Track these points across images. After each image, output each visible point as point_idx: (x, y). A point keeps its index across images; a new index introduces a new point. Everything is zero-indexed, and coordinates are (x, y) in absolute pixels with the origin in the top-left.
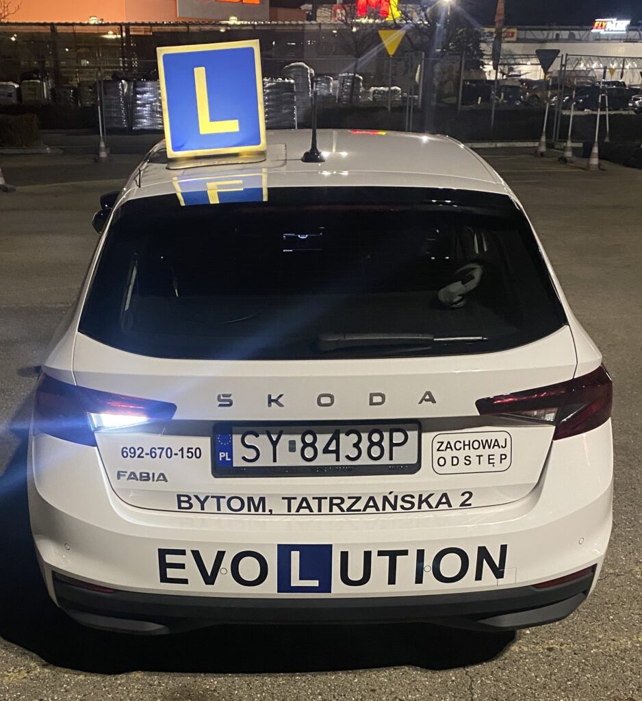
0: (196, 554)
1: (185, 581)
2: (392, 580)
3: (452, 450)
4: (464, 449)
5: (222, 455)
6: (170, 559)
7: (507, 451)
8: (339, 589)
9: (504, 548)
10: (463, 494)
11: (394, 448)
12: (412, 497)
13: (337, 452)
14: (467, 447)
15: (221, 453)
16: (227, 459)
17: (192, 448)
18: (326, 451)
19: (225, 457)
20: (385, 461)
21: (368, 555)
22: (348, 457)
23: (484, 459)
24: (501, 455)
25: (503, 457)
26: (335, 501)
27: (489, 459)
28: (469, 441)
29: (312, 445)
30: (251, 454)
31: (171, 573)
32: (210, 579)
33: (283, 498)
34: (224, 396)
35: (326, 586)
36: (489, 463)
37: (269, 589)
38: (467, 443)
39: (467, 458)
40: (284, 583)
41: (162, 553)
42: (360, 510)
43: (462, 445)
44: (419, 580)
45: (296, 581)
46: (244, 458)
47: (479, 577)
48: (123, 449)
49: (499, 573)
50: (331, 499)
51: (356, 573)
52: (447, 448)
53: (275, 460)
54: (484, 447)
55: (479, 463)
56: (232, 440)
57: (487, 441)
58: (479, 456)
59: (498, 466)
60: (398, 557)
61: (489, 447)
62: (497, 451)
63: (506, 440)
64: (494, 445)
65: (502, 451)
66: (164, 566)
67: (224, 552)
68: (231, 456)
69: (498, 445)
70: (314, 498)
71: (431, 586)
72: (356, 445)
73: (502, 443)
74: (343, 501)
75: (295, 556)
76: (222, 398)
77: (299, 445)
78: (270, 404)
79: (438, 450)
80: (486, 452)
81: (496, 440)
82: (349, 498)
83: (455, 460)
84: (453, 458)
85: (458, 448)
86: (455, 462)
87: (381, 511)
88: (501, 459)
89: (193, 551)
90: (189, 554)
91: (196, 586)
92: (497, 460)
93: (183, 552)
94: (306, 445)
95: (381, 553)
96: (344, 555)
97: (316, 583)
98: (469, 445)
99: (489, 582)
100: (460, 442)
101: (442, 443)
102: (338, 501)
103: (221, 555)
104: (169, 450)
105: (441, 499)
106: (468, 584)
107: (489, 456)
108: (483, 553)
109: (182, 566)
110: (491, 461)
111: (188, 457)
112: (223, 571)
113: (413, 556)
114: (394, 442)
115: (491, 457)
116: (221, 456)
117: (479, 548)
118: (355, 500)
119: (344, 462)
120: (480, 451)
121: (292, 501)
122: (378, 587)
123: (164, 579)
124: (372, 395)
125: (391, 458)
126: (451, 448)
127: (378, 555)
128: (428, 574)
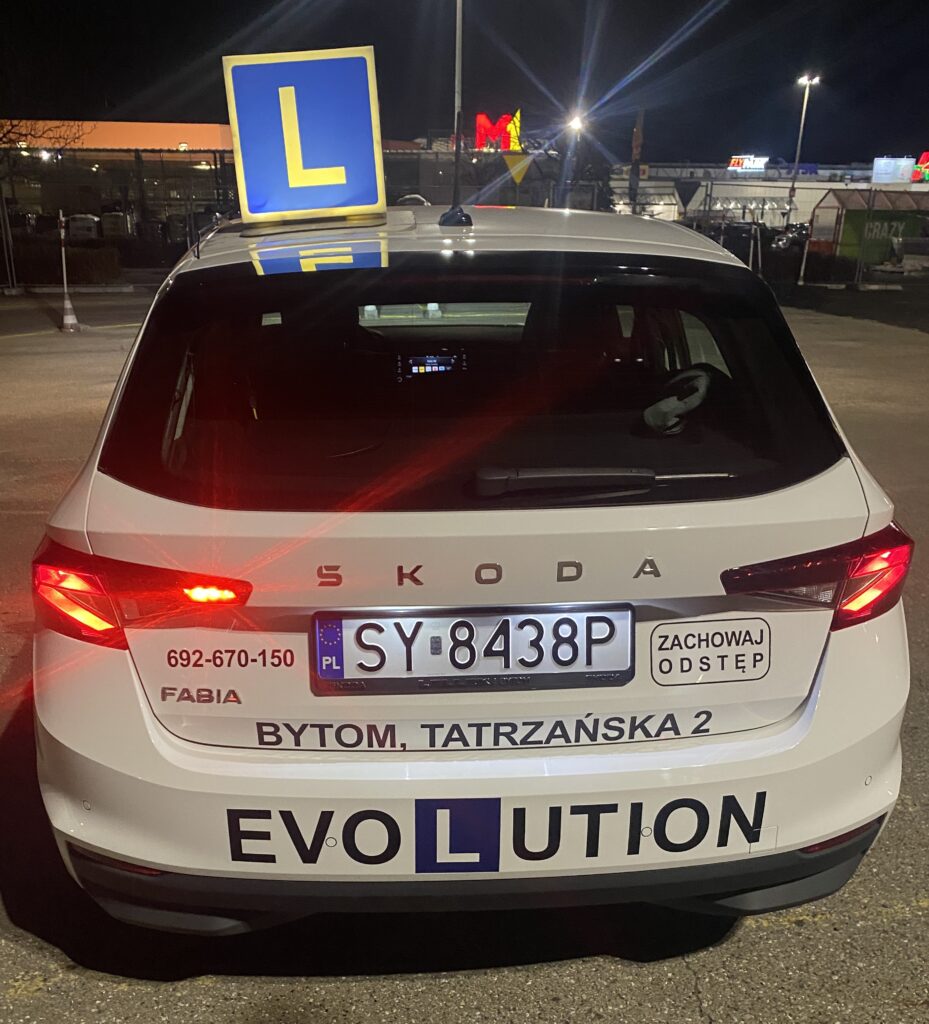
0: (287, 817)
1: (271, 859)
2: (592, 850)
3: (681, 648)
4: (699, 647)
5: (326, 660)
6: (246, 825)
7: (763, 649)
8: (510, 865)
9: (761, 798)
10: (697, 716)
11: (595, 648)
12: (621, 721)
13: (505, 653)
14: (704, 644)
15: (324, 658)
16: (335, 667)
17: (279, 651)
18: (489, 652)
19: (332, 664)
20: (580, 666)
21: (555, 814)
22: (522, 662)
23: (730, 662)
24: (755, 655)
25: (758, 658)
26: (503, 729)
27: (737, 661)
28: (707, 635)
29: (468, 644)
30: (372, 660)
31: (249, 846)
32: (309, 855)
33: (423, 726)
34: (327, 568)
35: (491, 861)
36: (737, 667)
37: (403, 867)
38: (703, 637)
39: (705, 660)
40: (426, 857)
41: (234, 816)
42: (541, 742)
43: (696, 641)
44: (634, 848)
45: (444, 855)
46: (361, 666)
47: (723, 841)
48: (169, 653)
49: (752, 834)
50: (497, 726)
51: (536, 840)
52: (673, 645)
53: (409, 668)
54: (729, 644)
55: (723, 668)
56: (341, 637)
57: (733, 633)
58: (723, 657)
59: (751, 673)
60: (602, 815)
61: (737, 644)
62: (749, 649)
63: (762, 631)
64: (745, 640)
65: (757, 649)
66: (236, 836)
67: (332, 812)
68: (340, 662)
69: (751, 640)
70: (470, 725)
71: (652, 857)
72: (535, 644)
73: (756, 637)
74: (514, 728)
75: (443, 817)
76: (324, 571)
77: (447, 644)
78: (401, 582)
79: (660, 649)
80: (732, 651)
81: (748, 633)
82: (524, 724)
83: (686, 663)
84: (682, 660)
85: (690, 645)
86: (686, 667)
87: (573, 743)
88: (755, 661)
89: (281, 812)
90: (276, 817)
91: (289, 866)
92: (748, 661)
93: (266, 815)
94: (457, 644)
95: (575, 810)
96: (519, 815)
97: (475, 858)
98: (707, 640)
99: (738, 847)
100: (694, 636)
101: (667, 637)
102: (508, 729)
103: (326, 818)
104: (243, 654)
105: (665, 722)
106: (708, 852)
107: (737, 656)
108: (731, 806)
109: (266, 836)
110: (740, 664)
111: (273, 664)
112: (331, 842)
113: (624, 814)
114: (594, 638)
115: (740, 658)
116: (324, 663)
117: (725, 798)
118: (533, 726)
119: (515, 669)
120: (724, 650)
121: (437, 730)
122: (570, 860)
123: (237, 855)
124: (562, 565)
125: (589, 662)
126: (679, 645)
127: (572, 813)
128: (648, 840)
